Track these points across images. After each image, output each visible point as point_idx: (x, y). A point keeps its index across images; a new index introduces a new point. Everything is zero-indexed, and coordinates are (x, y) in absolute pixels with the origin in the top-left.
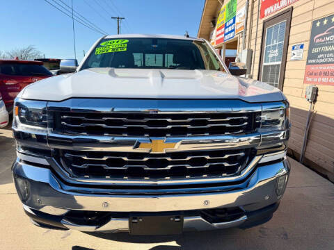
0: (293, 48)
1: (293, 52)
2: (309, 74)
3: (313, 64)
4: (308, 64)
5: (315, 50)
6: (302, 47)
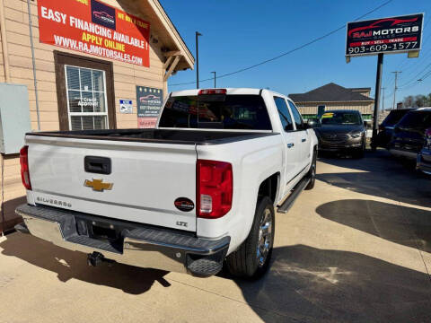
0: (122, 102)
1: (122, 105)
3: (142, 117)
4: (139, 116)
5: (142, 108)
6: (130, 102)
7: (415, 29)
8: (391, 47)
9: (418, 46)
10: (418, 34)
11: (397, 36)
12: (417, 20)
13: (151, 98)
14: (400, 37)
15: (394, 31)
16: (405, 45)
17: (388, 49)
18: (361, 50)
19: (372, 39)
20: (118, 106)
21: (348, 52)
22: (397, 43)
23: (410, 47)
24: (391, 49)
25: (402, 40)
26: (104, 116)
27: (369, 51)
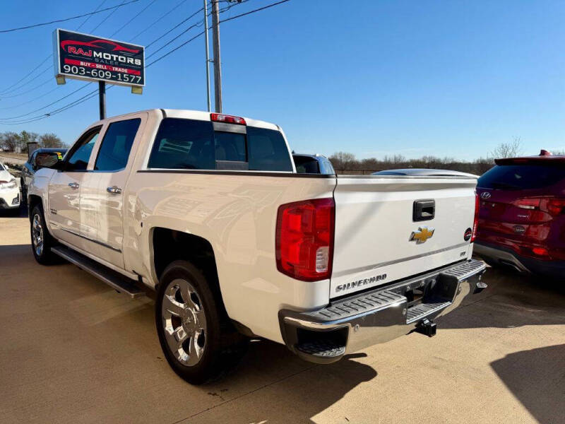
7: (138, 62)
8: (115, 76)
9: (142, 82)
10: (141, 69)
11: (120, 65)
12: (138, 53)
14: (125, 67)
15: (117, 58)
16: (130, 78)
17: (112, 78)
18: (80, 71)
19: (93, 60)
21: (63, 70)
22: (122, 74)
23: (135, 81)
24: (116, 79)
25: (126, 71)
27: (90, 75)
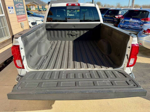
0: (9, 8)
1: (9, 10)
2: (18, 19)
3: (18, 15)
4: (17, 15)
5: (17, 10)
6: (12, 8)
13: (20, 5)
20: (8, 10)
26: (3, 16)
